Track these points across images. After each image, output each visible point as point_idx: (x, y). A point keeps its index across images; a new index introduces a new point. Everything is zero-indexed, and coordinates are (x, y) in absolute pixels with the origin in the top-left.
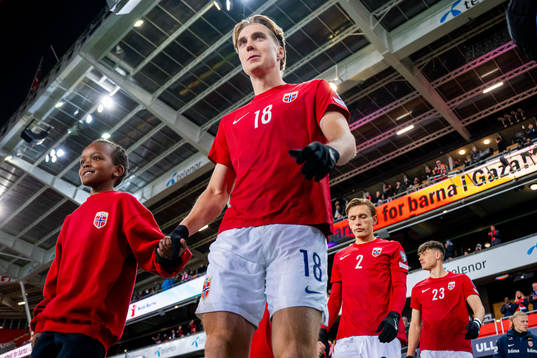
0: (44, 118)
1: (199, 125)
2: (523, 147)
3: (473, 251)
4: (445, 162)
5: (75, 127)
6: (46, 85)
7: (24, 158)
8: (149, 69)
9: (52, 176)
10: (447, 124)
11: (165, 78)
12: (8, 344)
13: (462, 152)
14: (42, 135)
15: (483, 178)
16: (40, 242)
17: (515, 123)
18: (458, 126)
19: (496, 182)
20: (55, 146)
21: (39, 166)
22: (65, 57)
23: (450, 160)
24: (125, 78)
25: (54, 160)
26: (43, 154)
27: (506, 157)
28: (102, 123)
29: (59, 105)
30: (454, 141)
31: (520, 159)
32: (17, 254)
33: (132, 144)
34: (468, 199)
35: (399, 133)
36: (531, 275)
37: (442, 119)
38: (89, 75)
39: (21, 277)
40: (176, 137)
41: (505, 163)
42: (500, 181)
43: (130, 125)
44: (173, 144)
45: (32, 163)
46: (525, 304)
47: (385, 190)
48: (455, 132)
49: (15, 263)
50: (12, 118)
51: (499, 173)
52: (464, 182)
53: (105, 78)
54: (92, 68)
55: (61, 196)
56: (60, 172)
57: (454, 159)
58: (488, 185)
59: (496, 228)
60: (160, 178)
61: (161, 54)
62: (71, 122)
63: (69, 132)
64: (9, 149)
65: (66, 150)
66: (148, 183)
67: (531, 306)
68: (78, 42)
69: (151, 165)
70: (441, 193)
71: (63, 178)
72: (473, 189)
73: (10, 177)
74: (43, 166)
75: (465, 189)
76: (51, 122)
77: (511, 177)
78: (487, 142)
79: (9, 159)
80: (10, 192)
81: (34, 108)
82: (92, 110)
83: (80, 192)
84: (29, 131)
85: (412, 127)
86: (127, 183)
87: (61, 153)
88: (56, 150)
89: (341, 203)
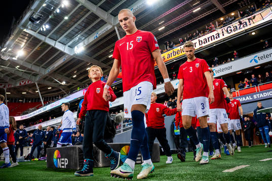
0: (38, 11)
1: (106, 11)
2: (249, 16)
3: (226, 61)
4: (214, 24)
5: (52, 15)
7: (31, 30)
9: (44, 37)
10: (215, 7)
12: (33, 108)
13: (222, 19)
14: (38, 19)
15: (231, 30)
16: (42, 66)
17: (246, 5)
18: (220, 7)
19: (237, 32)
20: (45, 23)
21: (38, 33)
23: (217, 23)
25: (45, 30)
26: (40, 27)
27: (241, 20)
28: (65, 12)
29: (44, 5)
30: (218, 14)
31: (247, 21)
32: (33, 71)
33: (78, 21)
34: (224, 40)
35: (194, 11)
37: (213, 4)
39: (36, 81)
40: (96, 17)
41: (241, 23)
42: (239, 31)
43: (77, 13)
44: (96, 20)
45: (35, 32)
46: (249, 83)
47: (188, 37)
48: (219, 10)
49: (33, 75)
50: (24, 12)
51: (238, 28)
52: (223, 32)
55: (49, 46)
56: (47, 35)
57: (218, 22)
58: (233, 33)
59: (237, 52)
60: (91, 36)
62: (50, 13)
63: (50, 17)
64: (25, 26)
65: (50, 25)
66: (86, 38)
67: (251, 84)
69: (87, 30)
70: (213, 37)
71: (49, 38)
72: (226, 35)
73: (26, 38)
74: (41, 33)
75: (223, 35)
76: (42, 13)
77: (243, 29)
78: (233, 14)
79: (25, 30)
80: (27, 45)
81: (33, 7)
82: (59, 7)
83: (57, 43)
84: (33, 17)
85: (200, 8)
86: (77, 39)
87: (47, 26)
88: (45, 25)
89: (170, 43)
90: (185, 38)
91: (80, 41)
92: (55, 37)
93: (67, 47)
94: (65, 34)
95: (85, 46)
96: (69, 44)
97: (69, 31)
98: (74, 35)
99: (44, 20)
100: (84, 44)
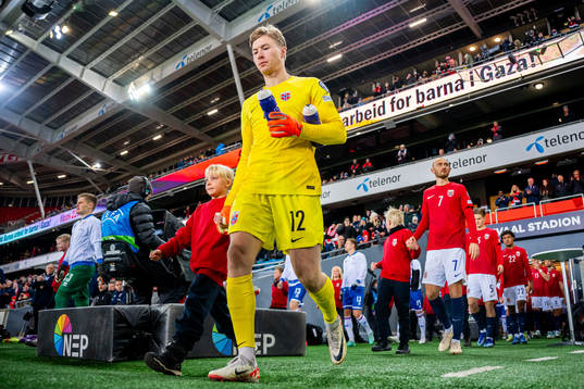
1: (210, 6)
2: (532, 46)
3: (475, 145)
4: (456, 59)
5: (80, 3)
7: (26, 33)
9: (57, 54)
10: (460, 19)
12: (18, 222)
13: (472, 49)
14: (45, 9)
15: (490, 75)
16: (47, 122)
17: (527, 23)
18: (470, 22)
19: (502, 80)
20: (62, 20)
21: (43, 43)
25: (59, 36)
26: (47, 30)
27: (515, 55)
30: (465, 37)
31: (527, 57)
32: (24, 133)
33: (141, 23)
34: (473, 95)
35: (412, 25)
36: (528, 170)
37: (455, 14)
39: (29, 157)
40: (186, 19)
41: (513, 61)
42: (507, 78)
44: (183, 25)
45: (36, 39)
46: (520, 197)
47: (394, 82)
48: (468, 28)
49: (22, 142)
51: (506, 72)
52: (472, 78)
55: (67, 75)
56: (65, 49)
58: (495, 81)
59: (499, 124)
60: (170, 60)
63: (75, 8)
64: (9, 23)
65: (71, 28)
66: (157, 65)
67: (524, 200)
69: (160, 46)
70: (448, 87)
71: (69, 56)
72: (480, 85)
73: (12, 52)
74: (49, 43)
75: (472, 84)
77: (518, 75)
78: (497, 40)
79: (9, 33)
80: (12, 69)
83: (88, 71)
84: (31, 4)
85: (424, 20)
86: (135, 64)
87: (66, 29)
88: (61, 26)
89: (351, 93)
90: (387, 85)
91: (141, 71)
92: (84, 57)
93: (110, 82)
94: (109, 52)
95: (153, 83)
96: (116, 76)
97: (119, 45)
98: (129, 57)
99: (60, 15)
100: (152, 79)
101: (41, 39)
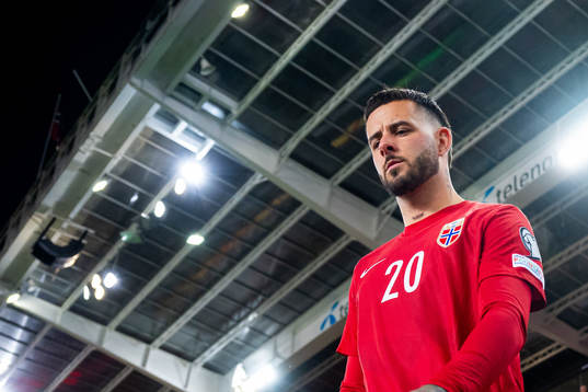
0: (73, 215)
1: (375, 204)
5: (134, 228)
6: (71, 149)
7: (42, 296)
8: (268, 98)
9: (98, 327)
11: (302, 117)
14: (74, 247)
20: (100, 266)
21: (73, 309)
22: (103, 89)
24: (222, 123)
25: (100, 295)
26: (79, 284)
28: (186, 213)
29: (100, 186)
33: (245, 252)
38: (152, 122)
40: (330, 232)
43: (242, 216)
45: (59, 304)
50: (13, 220)
53: (183, 125)
54: (156, 107)
55: (117, 365)
56: (112, 316)
60: (307, 316)
61: (288, 69)
62: (126, 218)
63: (124, 238)
64: (13, 280)
65: (121, 275)
66: (283, 326)
68: (125, 58)
69: (286, 290)
71: (120, 329)
73: (19, 334)
74: (83, 309)
76: (89, 221)
79: (14, 299)
80: (23, 365)
81: (51, 199)
82: (164, 192)
83: (156, 354)
84: (48, 242)
86: (243, 330)
87: (112, 280)
88: (101, 274)
91: (256, 341)
92: (146, 324)
93: (197, 369)
94: (191, 313)
95: (279, 361)
96: (209, 356)
97: (210, 296)
98: (230, 317)
99: (99, 254)
100: (276, 354)
101: (69, 303)
